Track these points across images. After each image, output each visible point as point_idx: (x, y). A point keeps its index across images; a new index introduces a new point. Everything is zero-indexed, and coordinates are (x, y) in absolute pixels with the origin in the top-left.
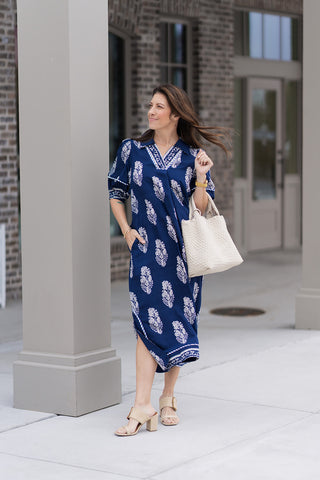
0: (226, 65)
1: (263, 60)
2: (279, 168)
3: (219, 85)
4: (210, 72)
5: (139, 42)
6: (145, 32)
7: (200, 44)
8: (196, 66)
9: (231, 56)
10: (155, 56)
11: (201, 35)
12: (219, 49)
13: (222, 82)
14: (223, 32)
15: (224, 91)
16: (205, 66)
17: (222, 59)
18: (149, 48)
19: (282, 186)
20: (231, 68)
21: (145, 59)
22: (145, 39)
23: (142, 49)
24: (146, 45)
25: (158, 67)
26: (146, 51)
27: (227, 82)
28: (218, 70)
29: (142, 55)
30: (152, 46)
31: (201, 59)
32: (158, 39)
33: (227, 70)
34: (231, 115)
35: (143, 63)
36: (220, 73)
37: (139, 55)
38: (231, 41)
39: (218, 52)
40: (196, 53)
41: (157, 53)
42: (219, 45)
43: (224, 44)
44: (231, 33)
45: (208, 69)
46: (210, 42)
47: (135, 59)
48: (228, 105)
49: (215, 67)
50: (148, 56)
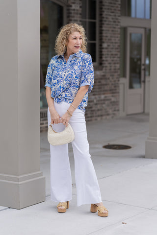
0: (116, 21)
1: (136, 18)
2: (143, 72)
3: (112, 31)
4: (108, 24)
5: (71, 8)
6: (74, 3)
7: (103, 10)
8: (101, 21)
9: (119, 16)
10: (79, 15)
11: (103, 5)
12: (113, 12)
13: (114, 29)
14: (115, 4)
15: (115, 34)
16: (105, 21)
17: (114, 17)
18: (76, 11)
19: (144, 82)
20: (119, 22)
21: (74, 17)
22: (74, 7)
23: (73, 12)
24: (74, 10)
25: (80, 21)
26: (74, 13)
27: (116, 29)
28: (112, 23)
29: (72, 15)
30: (77, 10)
31: (103, 18)
32: (81, 7)
33: (117, 23)
34: (119, 46)
35: (73, 19)
36: (113, 25)
37: (71, 15)
38: (119, 9)
39: (112, 14)
40: (101, 15)
41: (80, 14)
42: (113, 11)
43: (115, 10)
44: (119, 4)
45: (107, 23)
46: (108, 9)
47: (68, 17)
48: (117, 41)
49: (111, 22)
50: (75, 15)
